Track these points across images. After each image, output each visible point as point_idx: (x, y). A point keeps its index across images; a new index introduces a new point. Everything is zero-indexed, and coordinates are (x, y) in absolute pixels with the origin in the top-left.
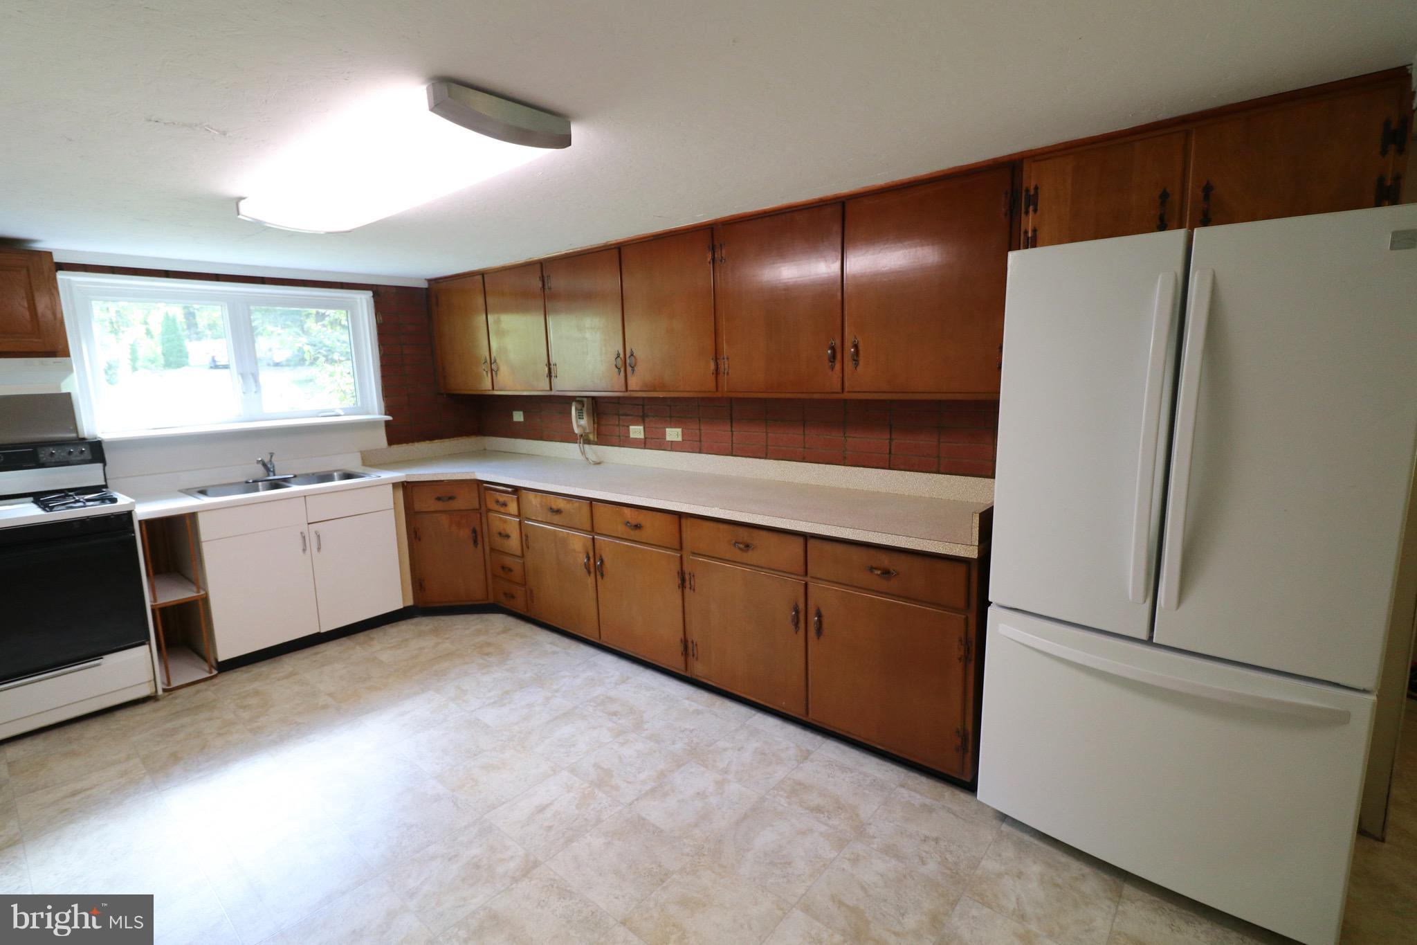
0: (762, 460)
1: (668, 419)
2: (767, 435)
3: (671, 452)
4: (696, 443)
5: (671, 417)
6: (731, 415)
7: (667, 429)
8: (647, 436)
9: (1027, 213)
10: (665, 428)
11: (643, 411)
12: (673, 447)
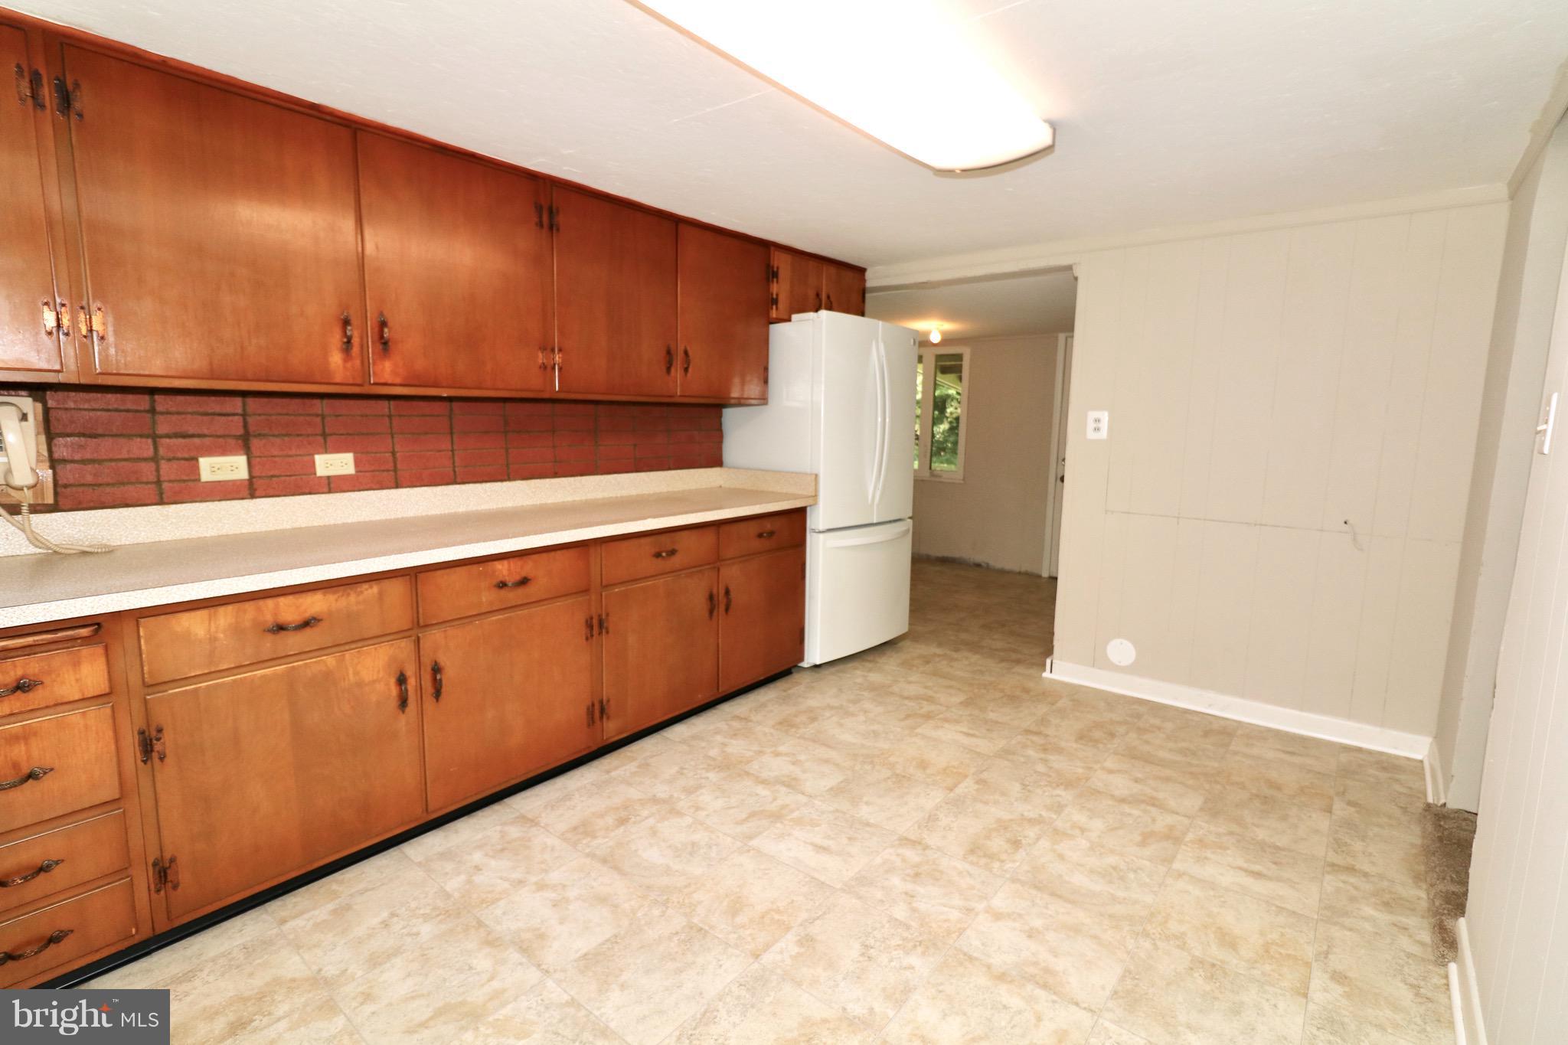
0: (505, 483)
1: (320, 439)
2: (507, 451)
3: (331, 495)
4: (385, 473)
5: (324, 435)
6: (451, 429)
7: (318, 458)
8: (256, 473)
9: (773, 281)
10: (313, 455)
11: (245, 425)
12: (333, 485)
